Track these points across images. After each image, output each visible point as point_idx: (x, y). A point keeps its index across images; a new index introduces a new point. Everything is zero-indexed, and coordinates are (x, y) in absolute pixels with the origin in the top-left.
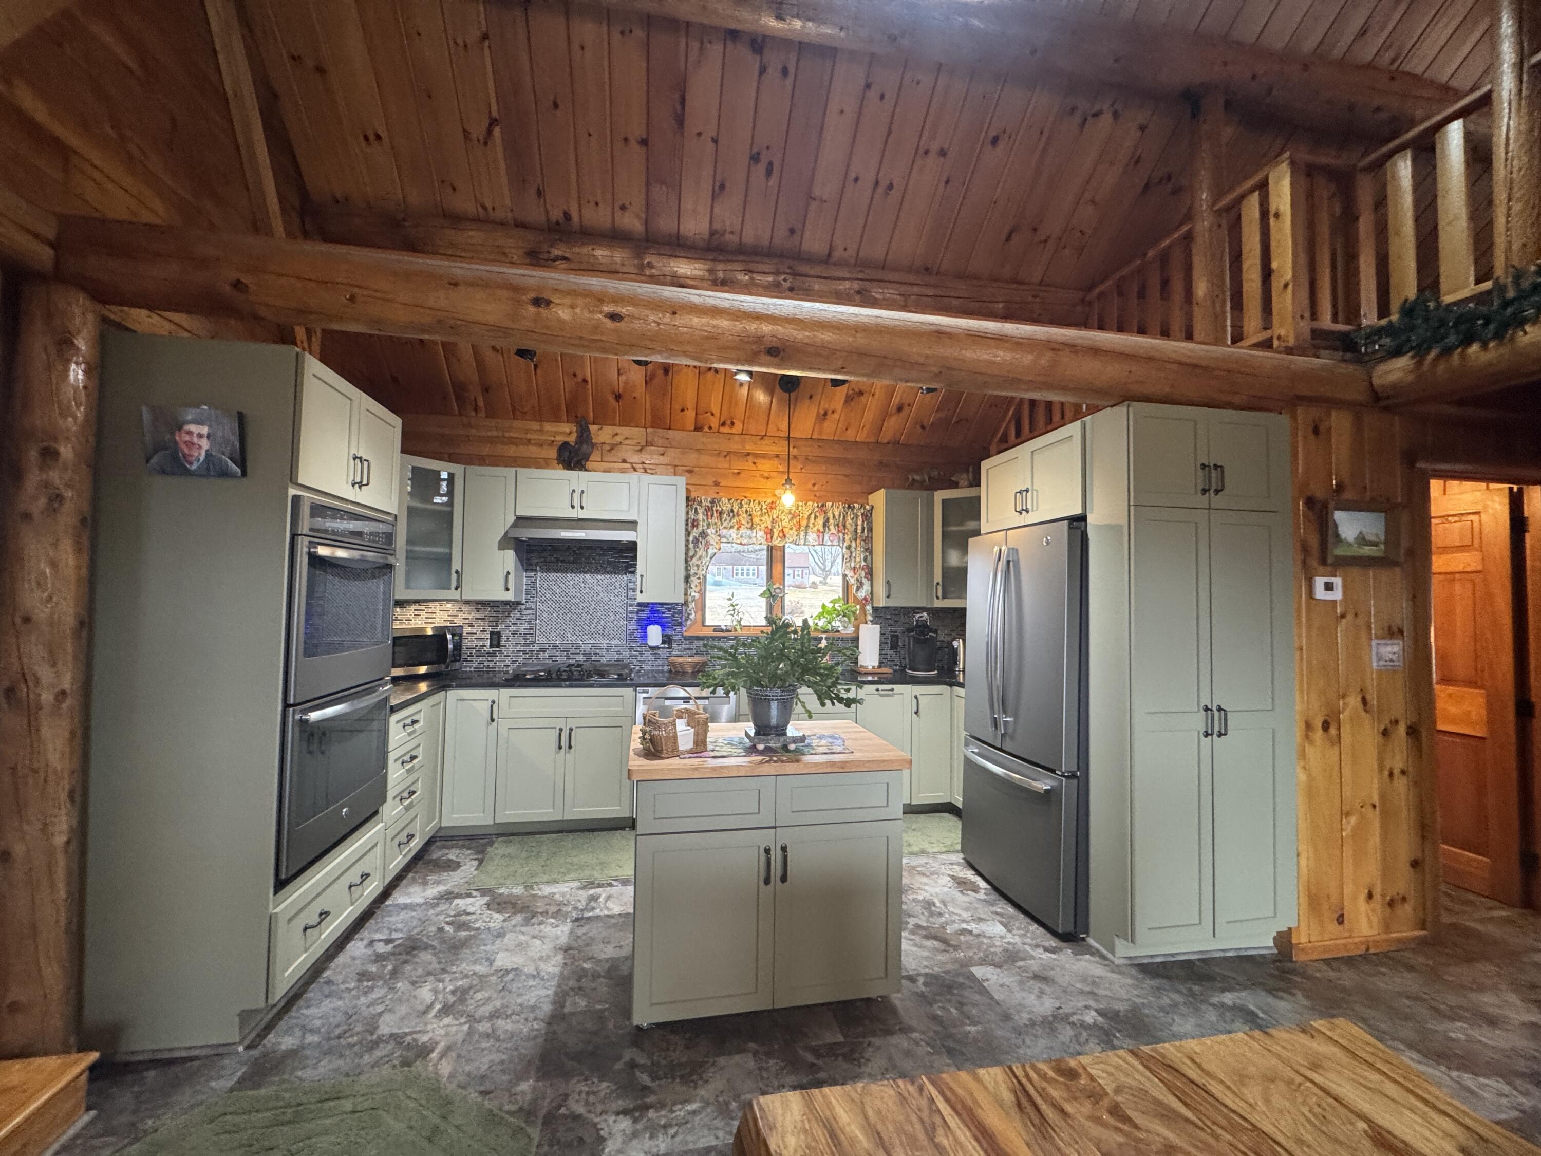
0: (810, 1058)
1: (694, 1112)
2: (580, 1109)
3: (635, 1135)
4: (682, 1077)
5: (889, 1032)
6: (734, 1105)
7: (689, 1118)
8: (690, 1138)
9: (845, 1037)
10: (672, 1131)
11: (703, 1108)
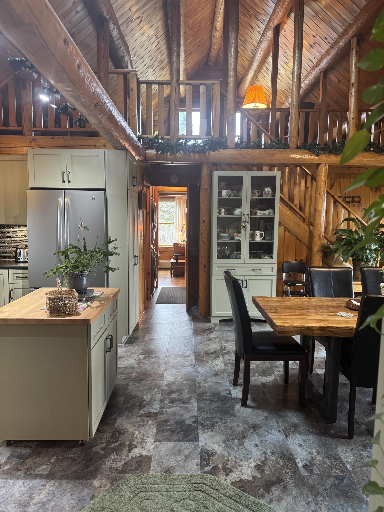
0: (128, 405)
1: (140, 433)
2: (123, 463)
3: (143, 448)
4: (119, 434)
5: (126, 388)
6: (141, 423)
7: (141, 434)
8: (151, 434)
9: (122, 396)
10: (146, 438)
11: (139, 430)
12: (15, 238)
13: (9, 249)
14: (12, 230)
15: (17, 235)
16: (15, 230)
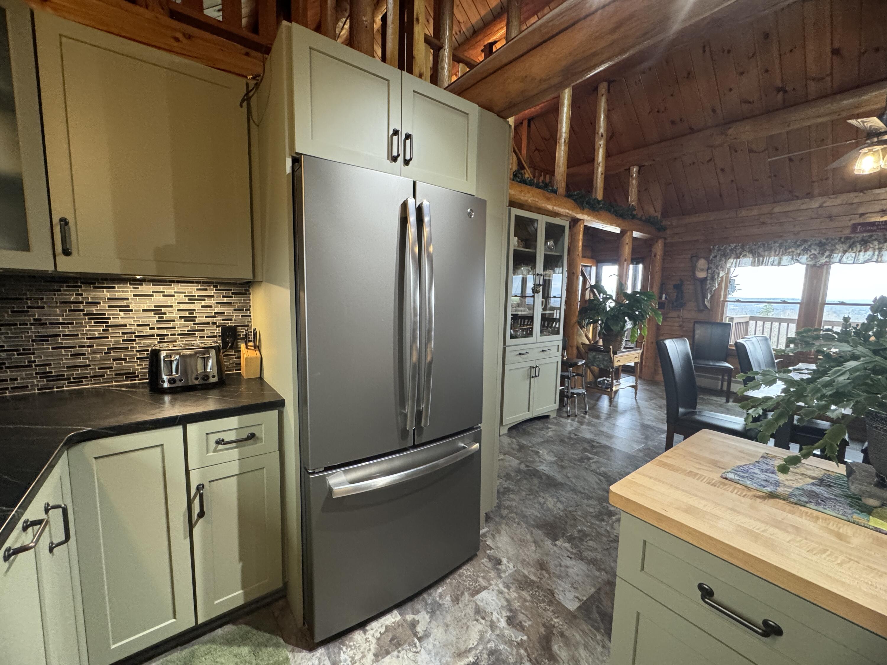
12: (121, 318)
13: (95, 352)
14: (107, 294)
15: (126, 309)
16: (118, 295)
